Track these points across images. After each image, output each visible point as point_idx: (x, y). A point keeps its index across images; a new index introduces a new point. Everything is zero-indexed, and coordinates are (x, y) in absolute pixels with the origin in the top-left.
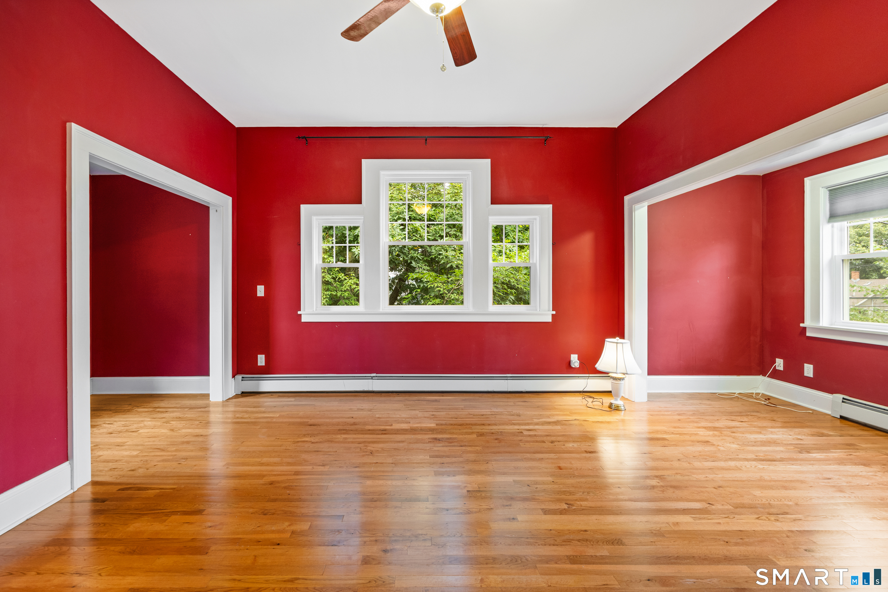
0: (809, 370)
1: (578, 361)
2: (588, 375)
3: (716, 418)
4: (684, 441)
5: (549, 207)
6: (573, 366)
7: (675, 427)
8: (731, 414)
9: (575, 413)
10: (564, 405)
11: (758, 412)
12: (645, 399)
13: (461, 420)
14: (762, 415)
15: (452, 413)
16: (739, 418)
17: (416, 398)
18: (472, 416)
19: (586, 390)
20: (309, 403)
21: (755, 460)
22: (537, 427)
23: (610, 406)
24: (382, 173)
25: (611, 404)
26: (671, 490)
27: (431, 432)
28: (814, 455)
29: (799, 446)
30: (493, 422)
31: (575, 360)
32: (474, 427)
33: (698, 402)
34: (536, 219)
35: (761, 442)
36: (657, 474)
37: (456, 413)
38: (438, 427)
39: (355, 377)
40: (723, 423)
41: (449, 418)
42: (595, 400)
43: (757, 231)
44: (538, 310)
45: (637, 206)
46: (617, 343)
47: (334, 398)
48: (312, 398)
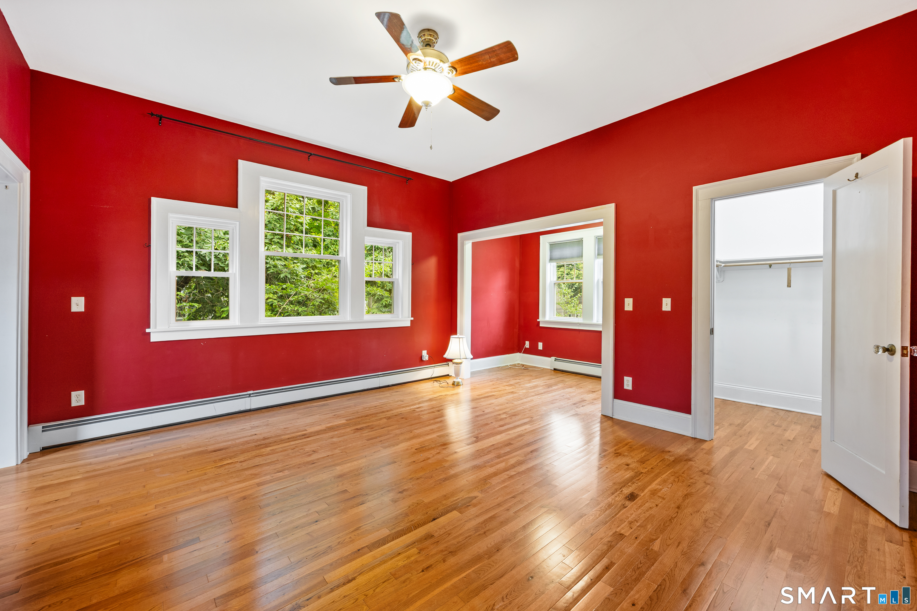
0: (540, 346)
1: (428, 355)
2: (434, 365)
3: (508, 380)
4: (503, 394)
5: (409, 234)
6: (425, 360)
7: (494, 388)
8: (513, 376)
9: (436, 392)
10: (425, 389)
11: (523, 373)
12: (469, 376)
13: (362, 414)
14: (526, 375)
15: (350, 410)
16: (517, 378)
17: (302, 406)
18: (367, 409)
19: (433, 376)
20: (176, 436)
21: (536, 395)
22: (420, 405)
23: (453, 384)
24: (262, 178)
25: (454, 382)
26: (514, 417)
27: (348, 426)
28: (554, 388)
29: (547, 385)
30: (388, 409)
31: (425, 355)
32: (378, 415)
33: (495, 373)
34: (398, 243)
35: (533, 387)
36: (503, 412)
37: (354, 409)
38: (349, 422)
39: (226, 398)
40: (512, 382)
41: (351, 414)
42: (441, 382)
43: (517, 264)
44: (400, 317)
45: (466, 242)
46: (459, 338)
47: (225, 421)
48: (175, 431)
